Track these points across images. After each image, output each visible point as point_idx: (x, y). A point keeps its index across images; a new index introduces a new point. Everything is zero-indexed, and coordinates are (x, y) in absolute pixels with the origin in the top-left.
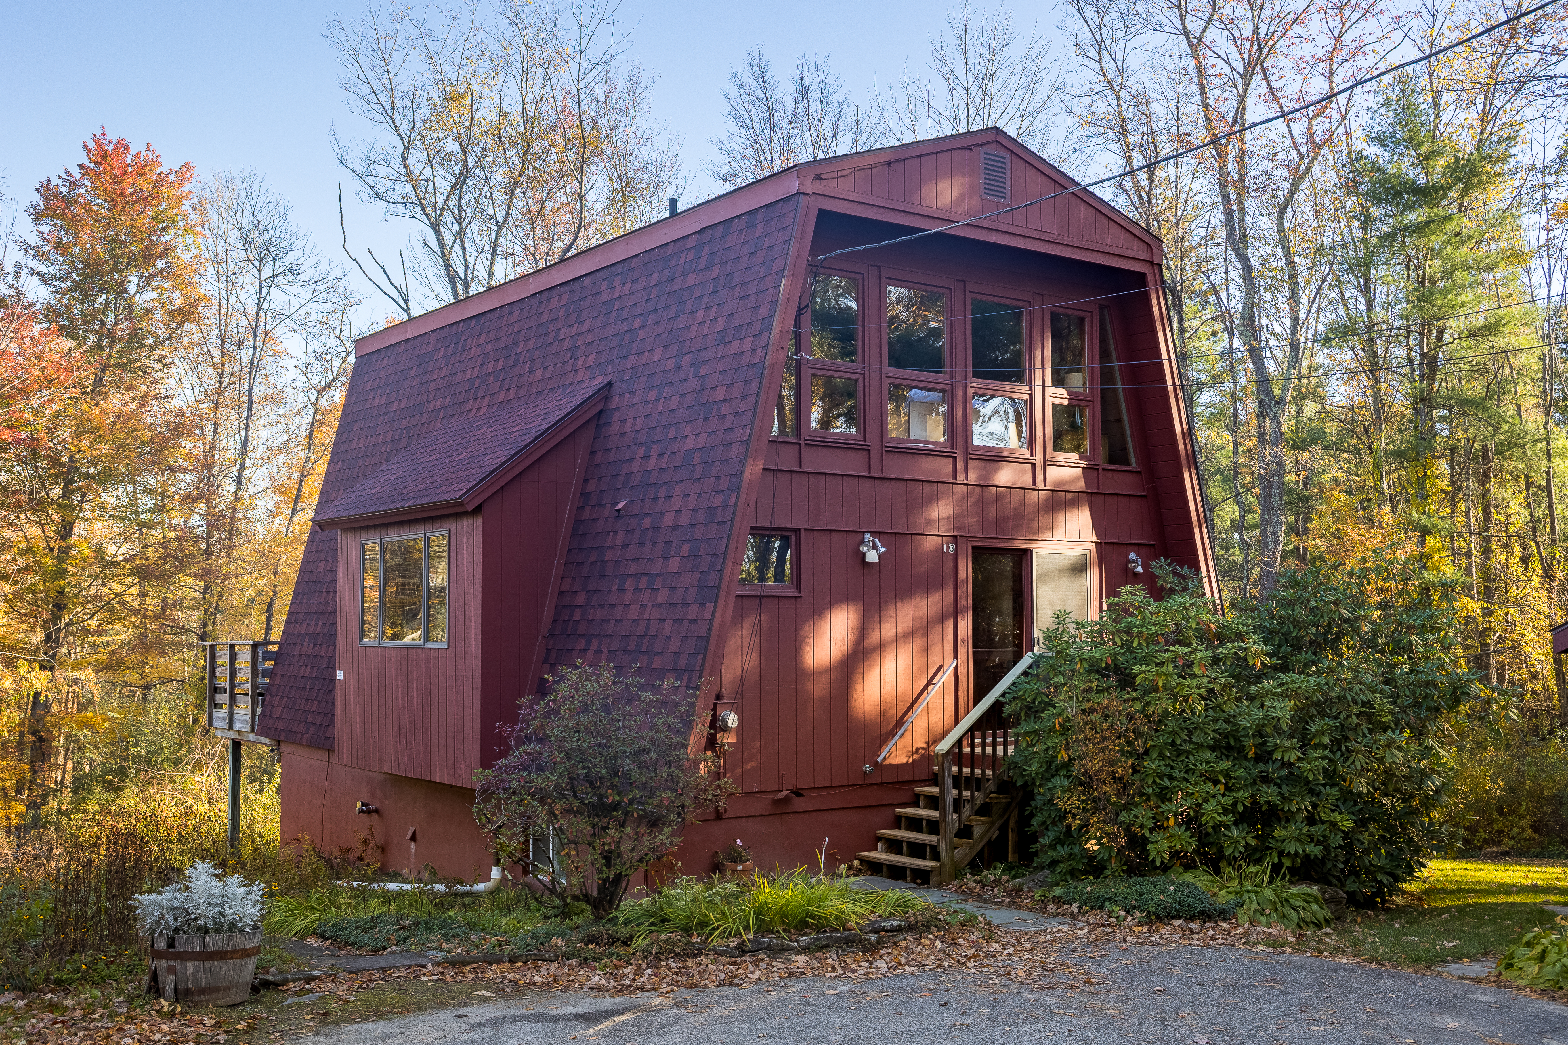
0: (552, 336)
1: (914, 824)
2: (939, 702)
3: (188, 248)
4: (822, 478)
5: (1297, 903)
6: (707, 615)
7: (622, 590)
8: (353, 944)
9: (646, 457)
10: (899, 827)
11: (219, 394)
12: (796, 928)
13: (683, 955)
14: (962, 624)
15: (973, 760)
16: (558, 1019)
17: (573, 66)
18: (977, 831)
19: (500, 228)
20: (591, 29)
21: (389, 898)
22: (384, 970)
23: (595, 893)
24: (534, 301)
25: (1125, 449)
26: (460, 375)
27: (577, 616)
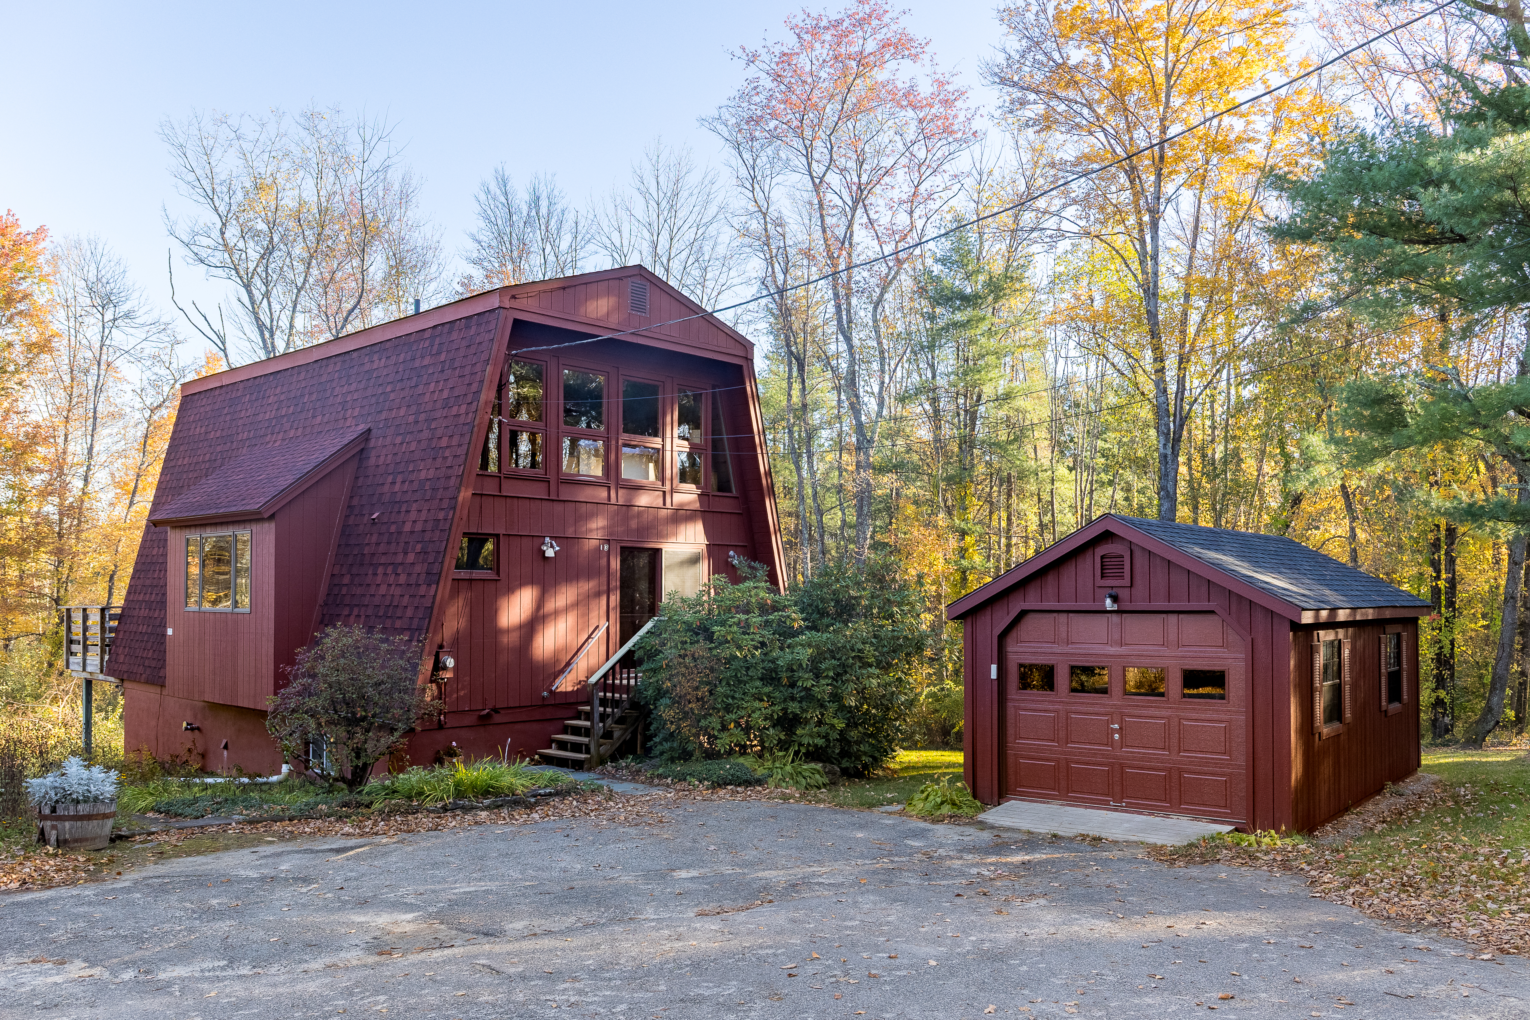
0: (329, 392)
1: (576, 731)
2: (596, 649)
3: (42, 293)
4: (516, 500)
5: (807, 774)
6: (432, 593)
7: (375, 574)
8: (180, 815)
9: (393, 483)
10: (566, 733)
11: (69, 411)
12: (482, 795)
13: (407, 813)
14: (612, 598)
15: (613, 688)
16: (318, 851)
17: (358, 173)
18: (616, 734)
19: (299, 291)
20: (372, 145)
21: (206, 786)
22: (202, 827)
23: (350, 777)
24: (315, 365)
25: (729, 481)
26: (261, 415)
27: (344, 591)
